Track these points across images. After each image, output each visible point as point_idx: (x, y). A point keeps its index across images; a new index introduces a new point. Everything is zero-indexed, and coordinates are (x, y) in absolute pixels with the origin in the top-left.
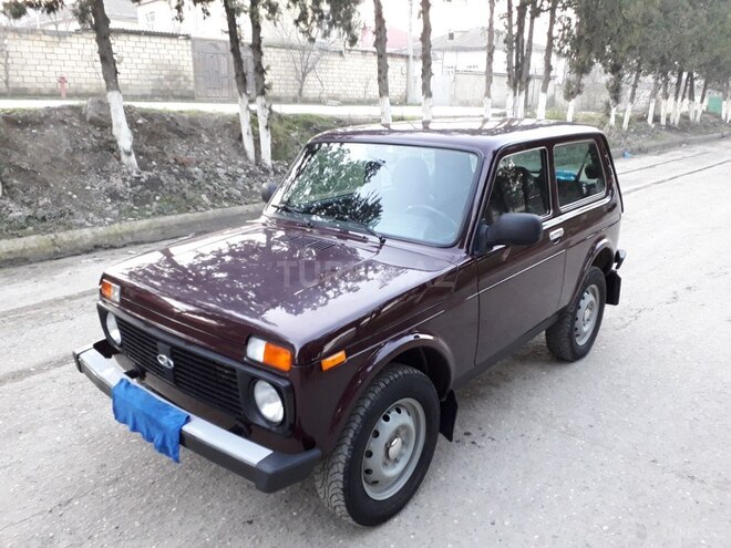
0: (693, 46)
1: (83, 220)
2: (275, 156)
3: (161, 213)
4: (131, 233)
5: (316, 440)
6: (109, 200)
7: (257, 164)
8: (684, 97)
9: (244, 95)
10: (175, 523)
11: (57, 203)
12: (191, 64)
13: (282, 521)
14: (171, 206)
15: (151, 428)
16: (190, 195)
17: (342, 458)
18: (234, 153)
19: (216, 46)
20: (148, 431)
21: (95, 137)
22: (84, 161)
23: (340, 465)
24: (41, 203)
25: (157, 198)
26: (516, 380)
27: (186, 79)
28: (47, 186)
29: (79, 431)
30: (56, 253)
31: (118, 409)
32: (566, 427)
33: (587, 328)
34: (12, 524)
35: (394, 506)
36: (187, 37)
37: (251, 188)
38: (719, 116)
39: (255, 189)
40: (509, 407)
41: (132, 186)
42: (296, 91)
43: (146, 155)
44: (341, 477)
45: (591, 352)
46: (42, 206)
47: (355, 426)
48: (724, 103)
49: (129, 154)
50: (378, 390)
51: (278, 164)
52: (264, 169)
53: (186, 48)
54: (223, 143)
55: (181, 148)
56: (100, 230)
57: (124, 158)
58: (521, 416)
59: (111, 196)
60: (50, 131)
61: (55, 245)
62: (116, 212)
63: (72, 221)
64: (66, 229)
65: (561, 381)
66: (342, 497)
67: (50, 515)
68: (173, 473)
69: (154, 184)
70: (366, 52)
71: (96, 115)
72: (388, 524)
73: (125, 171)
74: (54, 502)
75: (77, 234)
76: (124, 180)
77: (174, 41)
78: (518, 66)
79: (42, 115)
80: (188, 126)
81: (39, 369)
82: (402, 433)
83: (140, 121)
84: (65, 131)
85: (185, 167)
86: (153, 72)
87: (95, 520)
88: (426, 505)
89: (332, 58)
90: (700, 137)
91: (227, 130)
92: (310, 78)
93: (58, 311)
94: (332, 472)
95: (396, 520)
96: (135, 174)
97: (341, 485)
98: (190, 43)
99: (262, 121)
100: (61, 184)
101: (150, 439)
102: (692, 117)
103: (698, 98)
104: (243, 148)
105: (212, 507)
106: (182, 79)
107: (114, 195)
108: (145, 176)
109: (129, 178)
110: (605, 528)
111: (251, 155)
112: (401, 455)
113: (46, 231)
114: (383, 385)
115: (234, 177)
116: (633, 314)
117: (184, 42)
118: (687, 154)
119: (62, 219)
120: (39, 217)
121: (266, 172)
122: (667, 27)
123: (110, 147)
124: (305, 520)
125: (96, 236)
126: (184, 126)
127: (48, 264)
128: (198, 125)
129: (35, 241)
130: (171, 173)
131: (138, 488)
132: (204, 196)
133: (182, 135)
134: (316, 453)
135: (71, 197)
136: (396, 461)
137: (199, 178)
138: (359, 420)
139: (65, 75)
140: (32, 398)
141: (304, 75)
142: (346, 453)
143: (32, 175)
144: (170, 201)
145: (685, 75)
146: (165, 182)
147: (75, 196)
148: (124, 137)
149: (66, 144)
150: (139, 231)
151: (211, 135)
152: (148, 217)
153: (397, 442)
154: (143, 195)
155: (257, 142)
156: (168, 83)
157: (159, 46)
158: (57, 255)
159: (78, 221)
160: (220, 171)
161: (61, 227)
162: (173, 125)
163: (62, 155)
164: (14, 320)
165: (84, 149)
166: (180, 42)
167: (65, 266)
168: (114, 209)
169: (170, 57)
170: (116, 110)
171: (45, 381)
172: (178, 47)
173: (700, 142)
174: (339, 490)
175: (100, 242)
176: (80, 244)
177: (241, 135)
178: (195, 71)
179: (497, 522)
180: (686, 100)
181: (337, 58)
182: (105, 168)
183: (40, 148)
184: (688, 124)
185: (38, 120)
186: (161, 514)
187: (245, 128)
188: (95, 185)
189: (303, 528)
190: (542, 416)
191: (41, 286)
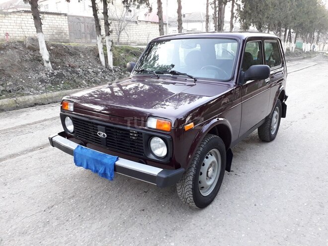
0: (292, 17)
1: (29, 92)
2: (114, 64)
3: (65, 89)
4: (51, 98)
5: (181, 165)
6: (40, 83)
7: (106, 68)
8: (287, 41)
9: (100, 36)
10: (107, 212)
11: (16, 84)
12: (67, 27)
13: (158, 209)
14: (69, 86)
15: (97, 166)
16: (77, 80)
17: (192, 174)
18: (95, 63)
19: (78, 19)
20: (95, 167)
21: (31, 55)
22: (26, 65)
23: (191, 177)
24: (8, 84)
25: (62, 82)
26: (247, 150)
27: (65, 34)
28: (10, 77)
29: (49, 177)
30: (17, 107)
31: (77, 160)
32: (275, 166)
33: (275, 127)
34: (27, 217)
35: (210, 199)
36: (66, 15)
37: (105, 78)
38: (302, 50)
39: (106, 78)
40: (247, 160)
41: (50, 77)
42: (116, 40)
43: (56, 63)
44: (191, 183)
45: (276, 138)
46: (9, 86)
47: (197, 159)
48: (304, 44)
49: (48, 62)
50: (205, 143)
51: (116, 68)
52: (110, 70)
53: (65, 20)
54: (90, 57)
55: (71, 60)
56: (37, 96)
57: (46, 64)
58: (254, 163)
59: (40, 81)
60: (9, 52)
61: (16, 103)
62: (44, 88)
63: (24, 92)
64: (21, 96)
65: (267, 149)
66: (191, 192)
67: (45, 213)
68: (100, 192)
69: (60, 76)
70: (147, 22)
71: (31, 45)
72: (207, 207)
73: (46, 70)
74: (45, 207)
75: (27, 98)
76: (46, 74)
77: (59, 17)
78: (219, 26)
79: (5, 45)
80: (73, 50)
81: (22, 153)
82: (213, 165)
83: (52, 48)
84: (17, 52)
85: (74, 69)
86: (50, 31)
87: (67, 213)
88: (223, 200)
89: (132, 24)
90: (295, 58)
91: (92, 52)
92: (123, 33)
93: (25, 130)
94: (186, 180)
95: (211, 206)
96: (51, 72)
97: (191, 187)
98: (67, 17)
99: (109, 48)
100: (17, 76)
101: (96, 171)
102: (291, 50)
103: (293, 42)
104: (100, 60)
105: (123, 205)
106: (63, 34)
107: (42, 81)
108: (56, 72)
109: (48, 73)
110: (305, 204)
111: (104, 63)
112: (212, 176)
113: (12, 97)
114: (207, 141)
115: (97, 73)
116: (289, 123)
117: (64, 17)
118: (291, 65)
119: (19, 91)
120: (8, 91)
121: (111, 71)
122: (281, 9)
123: (39, 59)
124: (169, 208)
125: (36, 99)
126: (72, 50)
127: (14, 111)
128: (78, 50)
129: (7, 101)
130: (67, 71)
131: (84, 199)
132: (84, 81)
133: (71, 54)
134: (181, 170)
135: (22, 81)
136: (210, 178)
137: (81, 73)
138: (198, 156)
139: (8, 32)
140: (22, 165)
141: (120, 32)
142: (194, 171)
143: (3, 71)
144: (68, 83)
145: (288, 31)
146: (66, 75)
147: (24, 81)
148: (45, 55)
149: (17, 58)
150: (55, 97)
151: (84, 54)
152: (59, 90)
153: (211, 170)
154: (56, 81)
155: (106, 57)
156: (57, 36)
157: (52, 19)
158: (18, 107)
159: (27, 92)
160: (90, 70)
161: (19, 95)
162: (67, 50)
163: (16, 63)
164: (4, 133)
165: (26, 60)
166: (62, 17)
167: (23, 112)
168: (43, 87)
169: (58, 24)
170: (41, 42)
171: (26, 158)
172: (61, 19)
173: (295, 60)
174: (190, 189)
175: (37, 102)
176: (28, 103)
177: (98, 54)
178: (69, 30)
179: (257, 204)
180: (289, 43)
181: (135, 25)
182: (37, 69)
183: (5, 60)
184: (290, 52)
185: (3, 47)
186: (99, 209)
187: (101, 51)
188: (33, 76)
189: (169, 211)
190: (263, 163)
191: (13, 120)
